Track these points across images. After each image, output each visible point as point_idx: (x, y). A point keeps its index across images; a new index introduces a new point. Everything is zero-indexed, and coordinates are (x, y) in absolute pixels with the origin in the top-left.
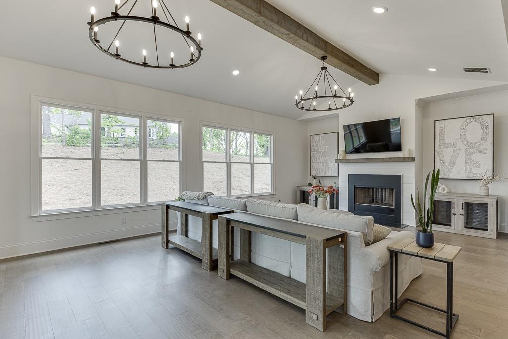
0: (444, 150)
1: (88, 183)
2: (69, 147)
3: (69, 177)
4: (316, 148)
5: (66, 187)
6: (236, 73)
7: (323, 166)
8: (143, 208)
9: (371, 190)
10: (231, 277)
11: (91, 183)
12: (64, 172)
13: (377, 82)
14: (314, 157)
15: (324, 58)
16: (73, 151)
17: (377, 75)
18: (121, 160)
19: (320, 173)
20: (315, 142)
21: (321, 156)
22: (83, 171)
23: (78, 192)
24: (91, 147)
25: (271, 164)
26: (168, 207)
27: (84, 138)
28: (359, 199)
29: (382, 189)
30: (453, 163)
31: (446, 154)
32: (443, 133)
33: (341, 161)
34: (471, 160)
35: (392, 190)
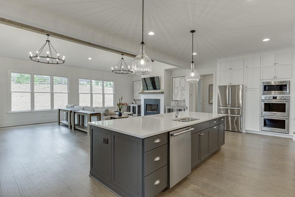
0: (175, 89)
1: (29, 103)
2: (17, 84)
3: (18, 100)
4: (136, 87)
5: (17, 105)
6: (90, 59)
7: (138, 95)
8: (51, 111)
9: (151, 105)
10: (75, 129)
11: (30, 103)
12: (15, 98)
14: (135, 91)
15: (122, 55)
16: (20, 86)
18: (43, 92)
19: (137, 98)
20: (135, 85)
21: (137, 91)
22: (26, 97)
23: (23, 108)
24: (30, 84)
25: (113, 94)
26: (59, 110)
27: (26, 79)
28: (148, 109)
29: (155, 105)
30: (177, 94)
31: (175, 91)
32: (175, 83)
33: (141, 93)
34: (182, 93)
35: (157, 105)
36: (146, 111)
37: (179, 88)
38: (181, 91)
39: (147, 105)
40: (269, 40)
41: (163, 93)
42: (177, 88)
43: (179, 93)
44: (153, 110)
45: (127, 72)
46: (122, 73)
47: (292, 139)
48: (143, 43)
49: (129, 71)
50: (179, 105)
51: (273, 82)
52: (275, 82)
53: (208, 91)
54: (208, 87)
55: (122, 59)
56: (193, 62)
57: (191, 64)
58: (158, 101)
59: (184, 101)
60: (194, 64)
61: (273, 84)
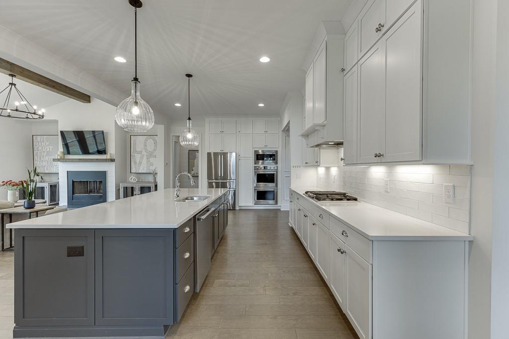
0: (136, 155)
4: (40, 148)
7: (48, 164)
9: (86, 183)
13: (89, 101)
14: (38, 156)
15: (12, 76)
17: (89, 97)
19: (44, 170)
20: (39, 142)
21: (45, 155)
28: (76, 190)
29: (94, 182)
30: (140, 163)
31: (137, 158)
32: (135, 144)
33: (58, 160)
34: (149, 161)
35: (101, 182)
36: (73, 194)
37: (144, 153)
38: (147, 159)
39: (75, 184)
40: (263, 105)
41: (112, 160)
42: (140, 152)
43: (144, 161)
44: (91, 192)
45: (24, 115)
46: (9, 116)
47: (280, 209)
48: (136, 79)
49: (35, 113)
50: (143, 180)
51: (260, 151)
52: (263, 151)
53: (188, 159)
54: (188, 153)
55: (12, 84)
56: (189, 119)
57: (188, 121)
58: (104, 174)
59: (155, 174)
60: (191, 121)
61: (261, 153)
